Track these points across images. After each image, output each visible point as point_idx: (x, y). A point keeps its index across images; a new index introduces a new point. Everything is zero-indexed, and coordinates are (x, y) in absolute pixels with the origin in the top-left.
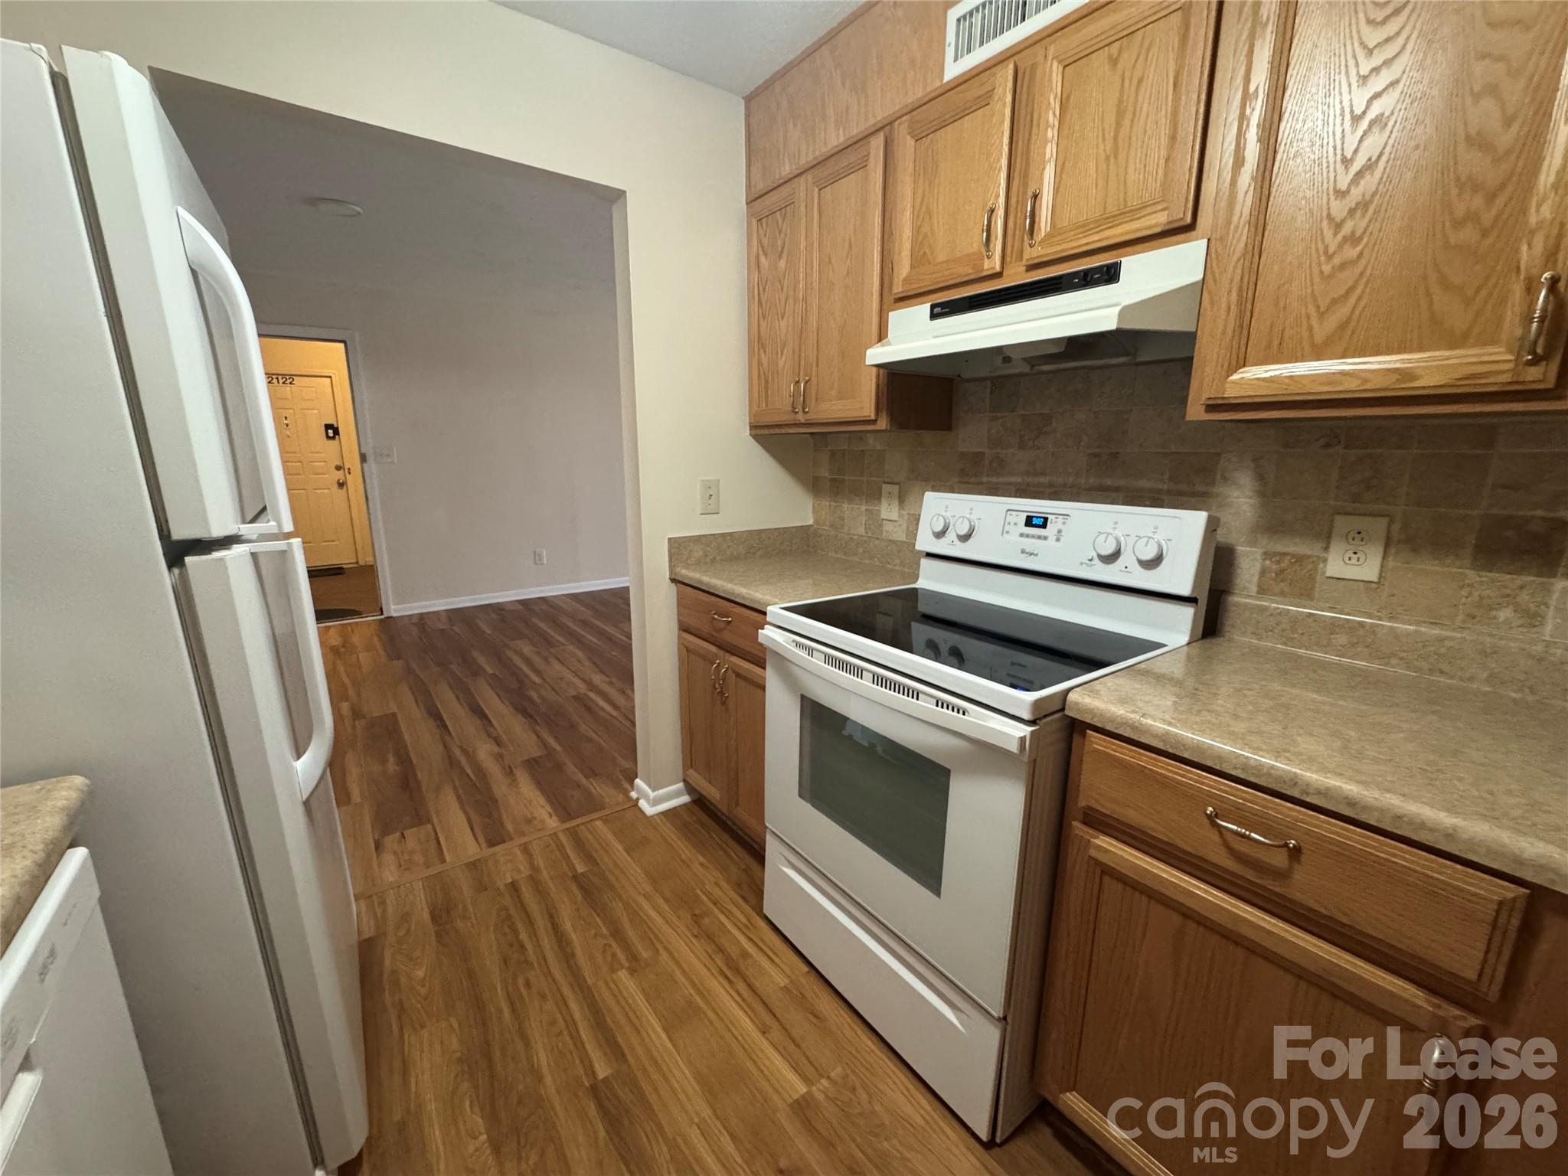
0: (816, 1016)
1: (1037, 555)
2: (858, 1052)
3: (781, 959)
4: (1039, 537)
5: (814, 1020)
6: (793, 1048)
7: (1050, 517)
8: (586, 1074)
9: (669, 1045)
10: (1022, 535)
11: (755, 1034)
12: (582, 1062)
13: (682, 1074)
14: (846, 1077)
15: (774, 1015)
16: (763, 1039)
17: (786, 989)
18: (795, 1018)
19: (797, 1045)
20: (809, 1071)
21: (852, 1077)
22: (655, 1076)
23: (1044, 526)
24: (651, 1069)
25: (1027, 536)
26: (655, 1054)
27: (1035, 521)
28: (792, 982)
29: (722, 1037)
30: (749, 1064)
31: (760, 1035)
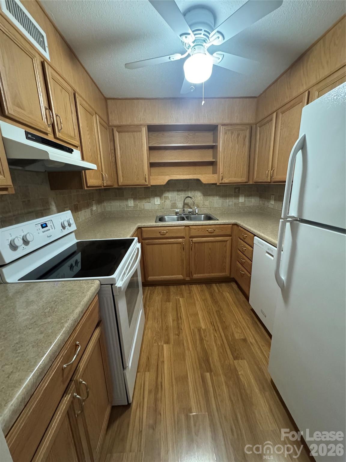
0: (149, 358)
1: (51, 236)
2: (148, 346)
3: (142, 382)
4: (48, 230)
5: (150, 358)
6: (160, 355)
7: (47, 222)
8: (212, 376)
9: (188, 372)
10: (43, 232)
11: (166, 362)
12: (213, 380)
13: (188, 362)
14: (155, 343)
15: (158, 365)
16: (165, 360)
17: (149, 371)
18: (153, 361)
19: (158, 354)
20: (161, 348)
21: (154, 342)
22: (195, 366)
23: (47, 226)
24: (195, 368)
25: (45, 231)
26: (193, 372)
27: (44, 226)
28: (145, 372)
29: (174, 366)
30: (172, 356)
31: (165, 361)
